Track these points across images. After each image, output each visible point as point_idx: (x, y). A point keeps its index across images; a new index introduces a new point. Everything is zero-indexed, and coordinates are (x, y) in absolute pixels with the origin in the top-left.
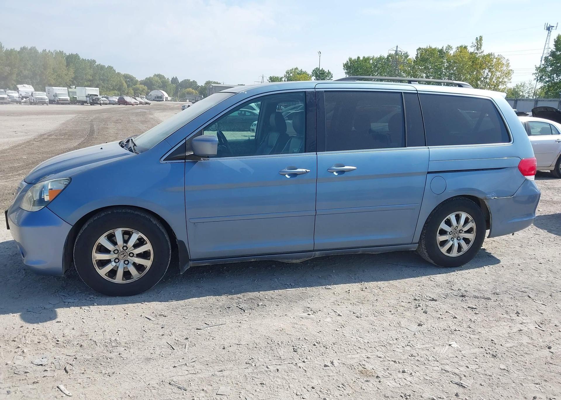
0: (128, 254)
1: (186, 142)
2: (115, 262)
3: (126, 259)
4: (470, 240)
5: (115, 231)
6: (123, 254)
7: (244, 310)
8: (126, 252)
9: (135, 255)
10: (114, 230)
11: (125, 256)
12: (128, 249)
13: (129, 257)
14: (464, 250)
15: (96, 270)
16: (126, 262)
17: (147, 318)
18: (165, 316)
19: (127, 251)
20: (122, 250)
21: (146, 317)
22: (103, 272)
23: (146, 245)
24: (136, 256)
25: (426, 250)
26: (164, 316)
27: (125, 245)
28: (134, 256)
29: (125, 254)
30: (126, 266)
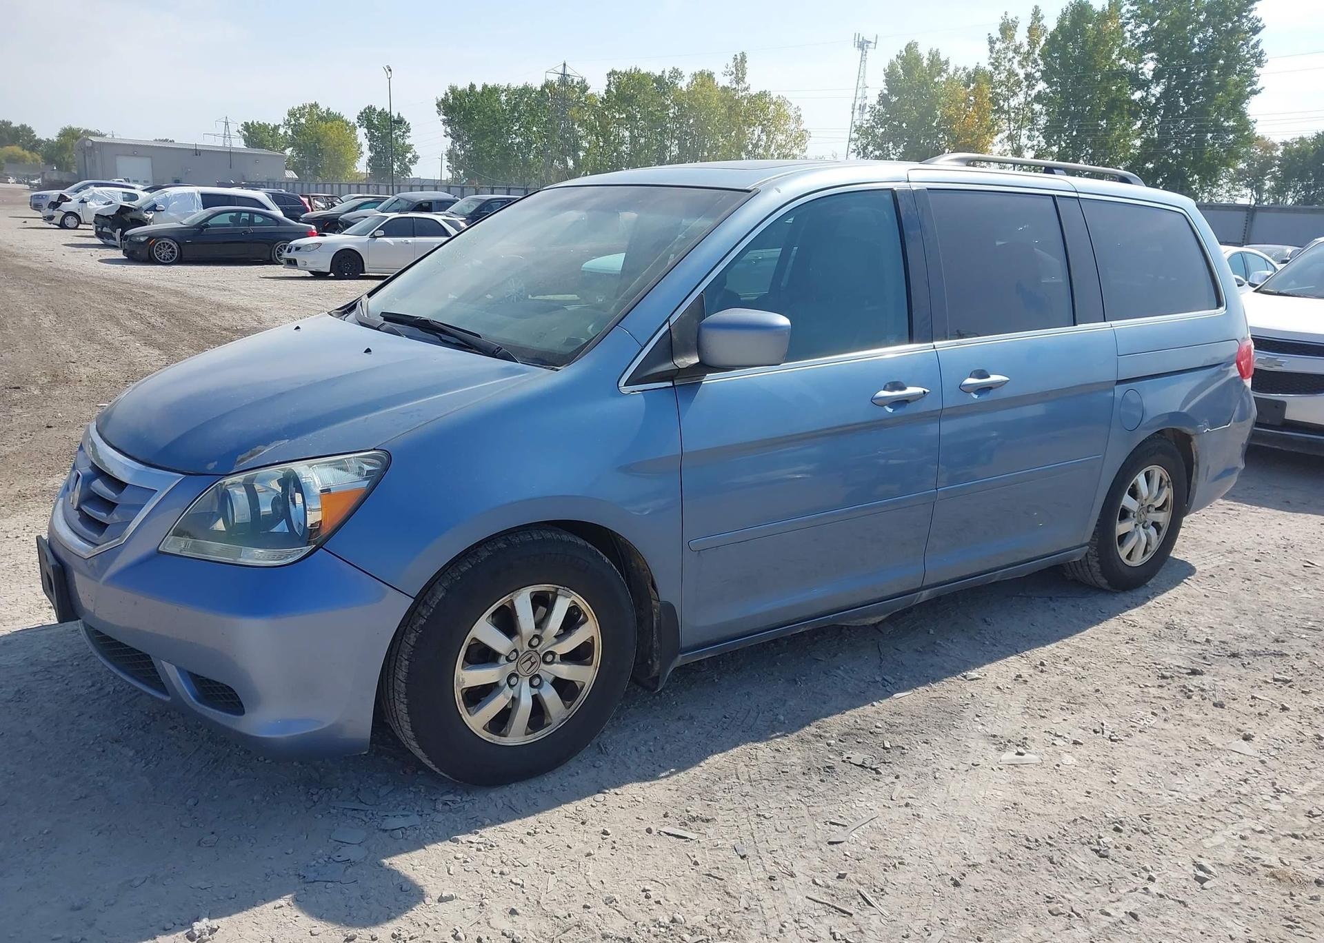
0: (541, 656)
1: (670, 329)
2: (511, 686)
3: (536, 673)
4: (1161, 525)
5: (515, 596)
6: (529, 659)
7: (875, 769)
8: (536, 651)
9: (558, 658)
10: (511, 597)
11: (533, 664)
12: (543, 642)
13: (543, 665)
14: (1153, 549)
15: (463, 717)
16: (537, 681)
17: (672, 835)
18: (708, 821)
19: (538, 649)
20: (526, 648)
21: (668, 834)
22: (477, 721)
23: (587, 624)
24: (559, 661)
25: (1098, 559)
26: (703, 821)
27: (538, 632)
28: (555, 660)
29: (533, 661)
30: (535, 691)
